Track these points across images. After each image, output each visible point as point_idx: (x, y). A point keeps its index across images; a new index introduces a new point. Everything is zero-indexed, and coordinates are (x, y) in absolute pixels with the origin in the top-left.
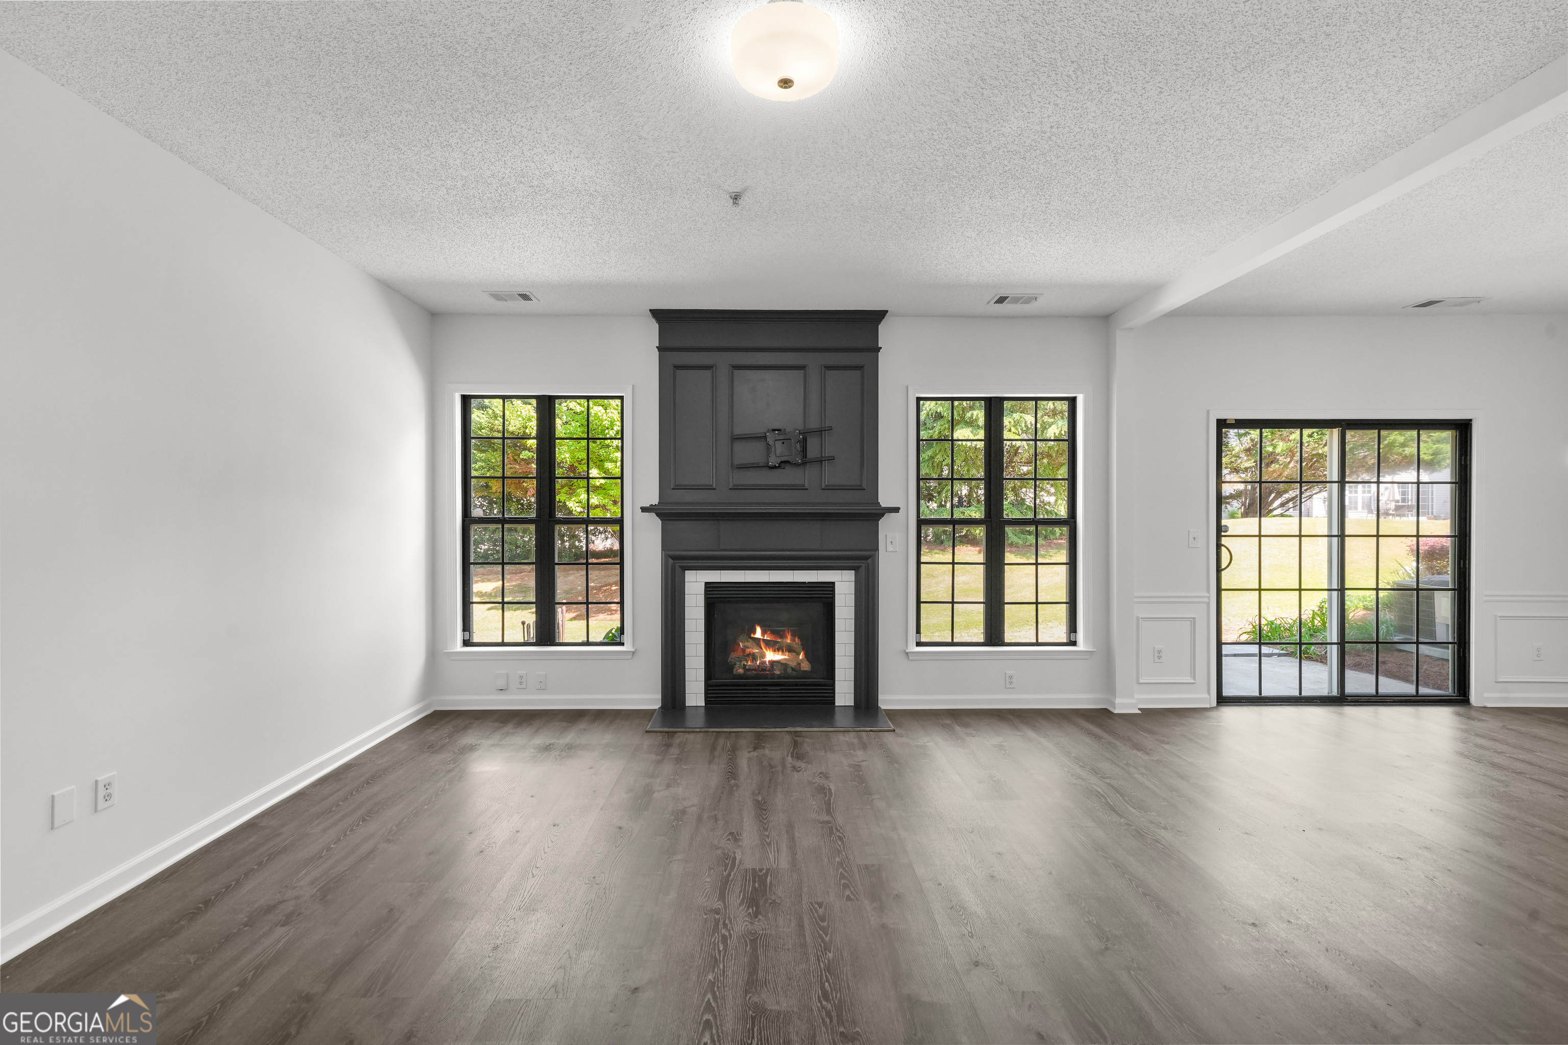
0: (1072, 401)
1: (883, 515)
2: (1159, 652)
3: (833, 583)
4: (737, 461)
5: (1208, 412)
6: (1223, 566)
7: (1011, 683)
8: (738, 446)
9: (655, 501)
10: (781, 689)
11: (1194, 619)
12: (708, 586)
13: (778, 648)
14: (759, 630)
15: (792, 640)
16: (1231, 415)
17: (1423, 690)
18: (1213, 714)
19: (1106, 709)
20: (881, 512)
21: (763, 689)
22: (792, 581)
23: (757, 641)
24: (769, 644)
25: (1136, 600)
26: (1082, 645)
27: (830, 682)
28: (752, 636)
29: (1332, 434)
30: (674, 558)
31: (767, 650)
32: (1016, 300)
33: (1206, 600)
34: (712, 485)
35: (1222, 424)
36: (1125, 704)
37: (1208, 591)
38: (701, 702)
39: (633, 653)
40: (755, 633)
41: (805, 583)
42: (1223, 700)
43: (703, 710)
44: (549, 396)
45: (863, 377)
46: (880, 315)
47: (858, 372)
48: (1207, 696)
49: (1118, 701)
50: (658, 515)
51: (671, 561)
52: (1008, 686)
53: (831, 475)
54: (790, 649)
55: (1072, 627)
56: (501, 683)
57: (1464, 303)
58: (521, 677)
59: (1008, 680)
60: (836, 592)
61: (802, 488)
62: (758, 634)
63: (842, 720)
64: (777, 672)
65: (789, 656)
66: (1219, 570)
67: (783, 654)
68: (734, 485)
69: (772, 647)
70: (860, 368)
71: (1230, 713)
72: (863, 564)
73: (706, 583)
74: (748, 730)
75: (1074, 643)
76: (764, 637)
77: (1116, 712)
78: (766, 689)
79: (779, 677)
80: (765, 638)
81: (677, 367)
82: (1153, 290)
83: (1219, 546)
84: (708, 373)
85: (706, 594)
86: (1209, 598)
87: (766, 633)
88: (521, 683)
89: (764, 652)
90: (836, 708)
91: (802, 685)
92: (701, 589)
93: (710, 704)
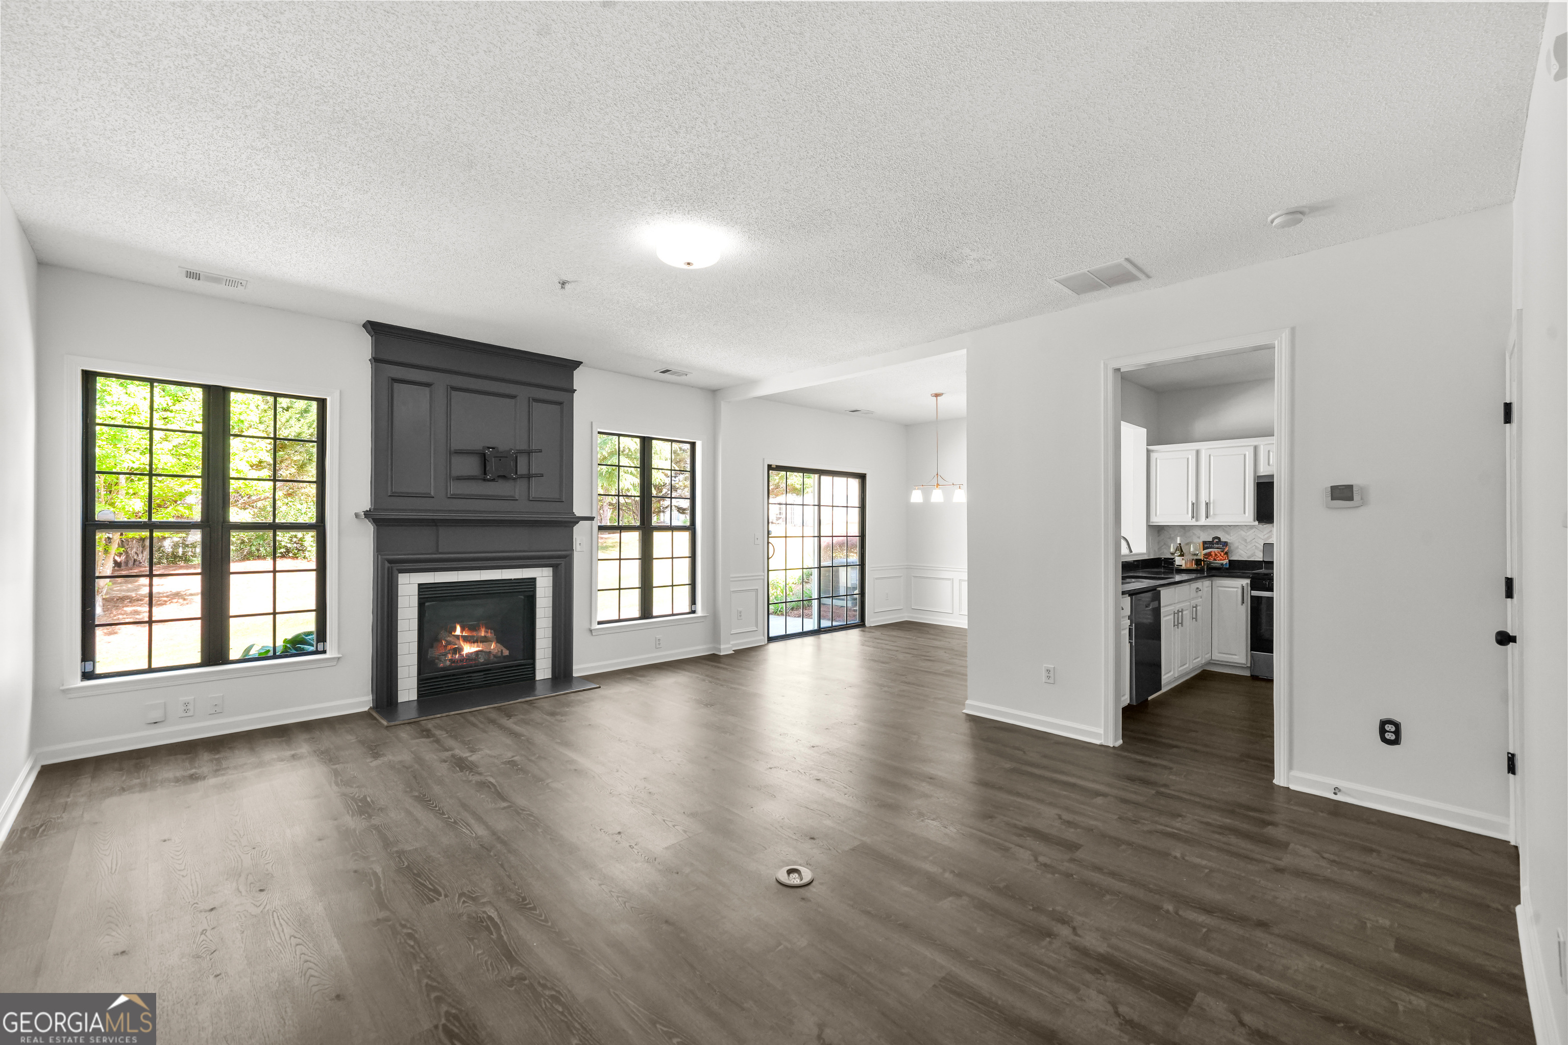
0: (693, 445)
1: (577, 522)
2: (740, 612)
3: (535, 579)
4: (455, 473)
5: (764, 459)
6: (770, 556)
7: (659, 644)
8: (456, 460)
9: (366, 506)
11: (757, 589)
12: (423, 588)
13: (474, 642)
14: (458, 628)
15: (486, 632)
16: (775, 463)
17: (835, 624)
18: (766, 647)
19: (714, 654)
20: (576, 520)
22: (501, 578)
23: (457, 637)
24: (466, 639)
25: (732, 579)
26: (700, 612)
27: (530, 661)
28: (453, 633)
29: (814, 477)
30: (387, 562)
31: (465, 644)
32: (675, 373)
33: (763, 577)
34: (431, 494)
35: (770, 467)
36: (726, 649)
37: (764, 572)
38: (414, 696)
39: (339, 658)
40: (455, 631)
41: (511, 579)
42: (771, 639)
43: (415, 704)
44: (221, 387)
45: (562, 412)
46: (577, 364)
47: (558, 407)
48: (763, 638)
49: (722, 647)
50: (371, 520)
51: (387, 565)
52: (658, 646)
53: (538, 489)
54: (484, 639)
55: (693, 601)
56: (156, 715)
57: (868, 413)
58: (186, 704)
59: (658, 642)
60: (537, 586)
61: (513, 499)
62: (458, 631)
63: (540, 690)
64: (482, 660)
65: (482, 647)
66: (768, 559)
67: (478, 646)
68: (452, 495)
69: (469, 642)
70: (560, 403)
71: (773, 646)
72: (562, 562)
73: (419, 585)
74: (485, 707)
75: (693, 612)
76: (463, 633)
77: (722, 654)
78: (471, 677)
79: (482, 664)
81: (395, 380)
82: (752, 383)
83: (768, 543)
84: (427, 390)
85: (420, 595)
86: (764, 576)
87: (464, 630)
88: (186, 711)
89: (463, 647)
90: (537, 682)
91: (505, 668)
92: (415, 590)
93: (423, 697)
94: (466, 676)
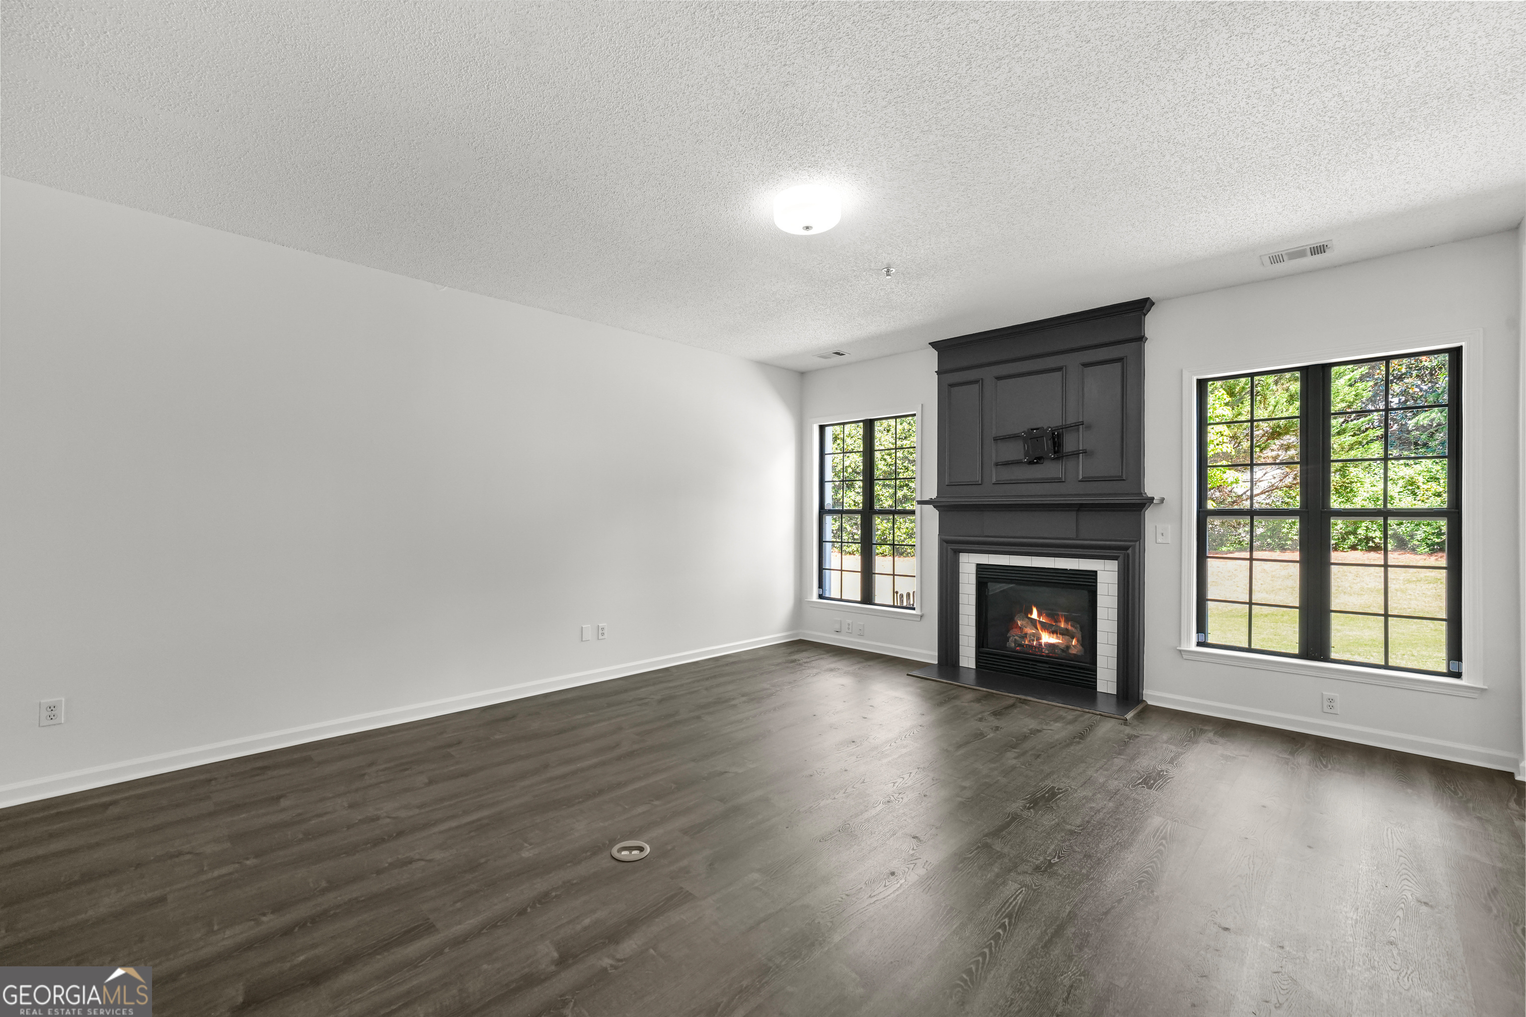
1: (1149, 505)
3: (1096, 572)
4: (1002, 459)
7: (1331, 707)
8: (1002, 446)
9: (934, 495)
10: (1050, 667)
12: (980, 568)
13: (1054, 631)
14: (1035, 611)
15: (1066, 625)
20: (1144, 501)
21: (1032, 664)
22: (1053, 567)
23: (1033, 621)
24: (1045, 627)
26: (1468, 678)
27: (1092, 667)
28: (1029, 616)
30: (948, 542)
31: (1042, 631)
32: (1299, 254)
34: (978, 481)
38: (973, 665)
39: (921, 616)
40: (1031, 613)
41: (1066, 570)
44: (870, 420)
45: (1126, 369)
46: (1142, 306)
47: (1121, 365)
50: (935, 507)
51: (946, 544)
52: (1326, 709)
53: (1088, 467)
54: (1064, 633)
55: (1454, 652)
58: (849, 625)
60: (1099, 581)
61: (1059, 481)
62: (1035, 615)
63: (1103, 706)
65: (1062, 640)
67: (1058, 638)
68: (997, 481)
69: (1048, 630)
70: (1123, 360)
72: (1121, 554)
73: (978, 565)
75: (1456, 675)
76: (1040, 618)
77: (1518, 777)
78: (1036, 665)
80: (1041, 620)
81: (954, 386)
84: (976, 387)
85: (977, 574)
87: (1041, 615)
88: (849, 629)
89: (1040, 634)
90: (1099, 694)
92: (973, 570)
93: (980, 668)
94: (1031, 663)
